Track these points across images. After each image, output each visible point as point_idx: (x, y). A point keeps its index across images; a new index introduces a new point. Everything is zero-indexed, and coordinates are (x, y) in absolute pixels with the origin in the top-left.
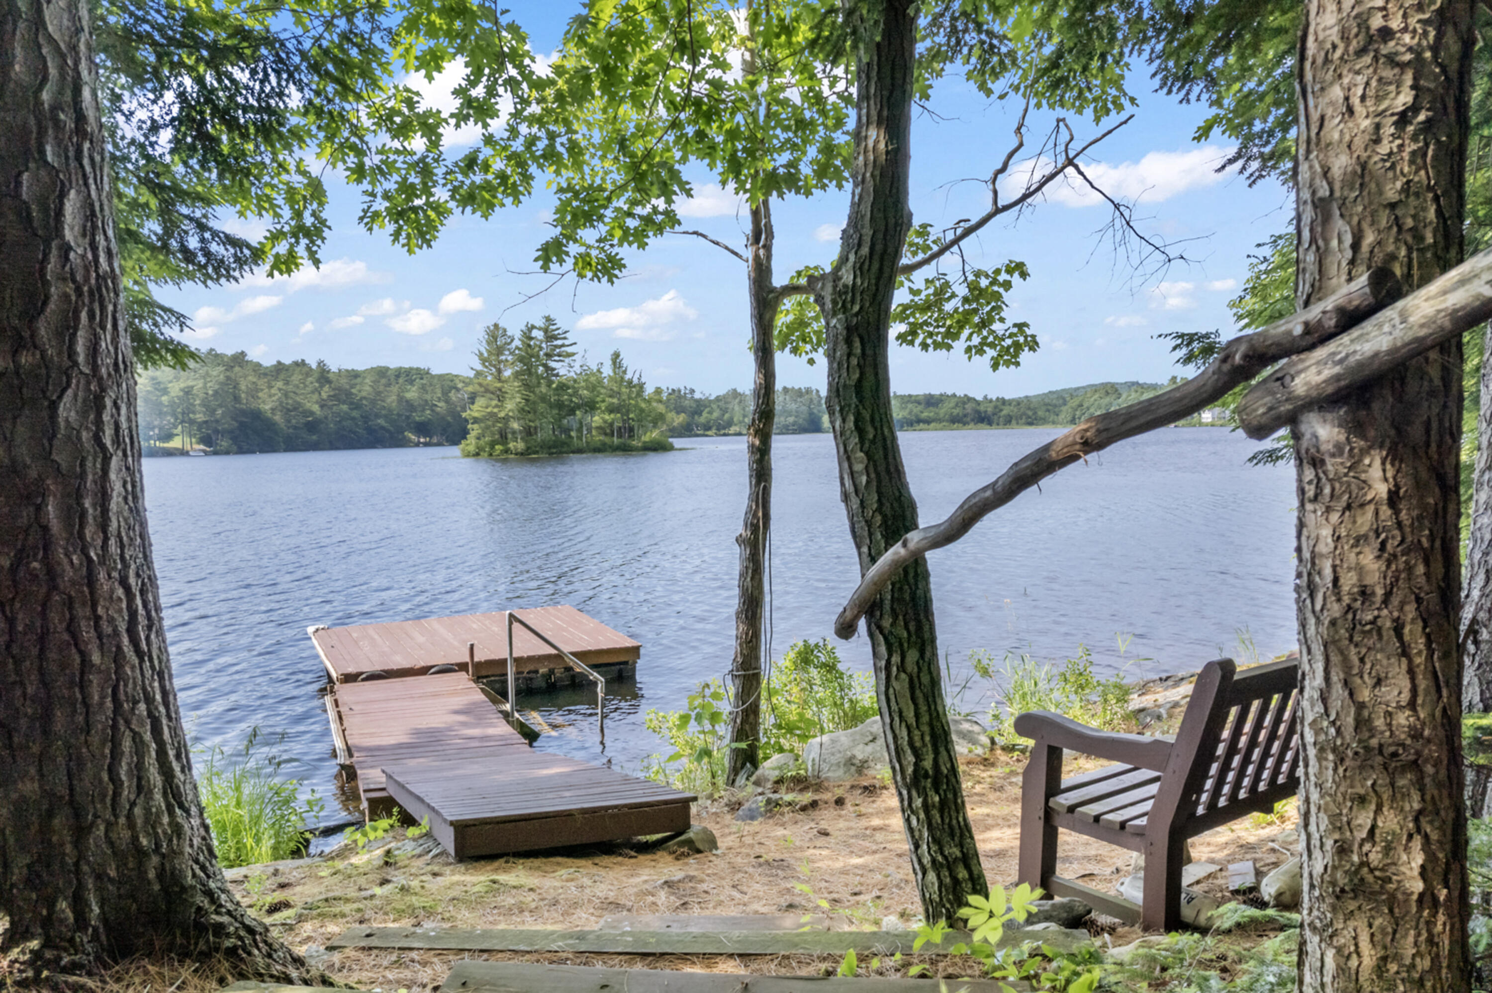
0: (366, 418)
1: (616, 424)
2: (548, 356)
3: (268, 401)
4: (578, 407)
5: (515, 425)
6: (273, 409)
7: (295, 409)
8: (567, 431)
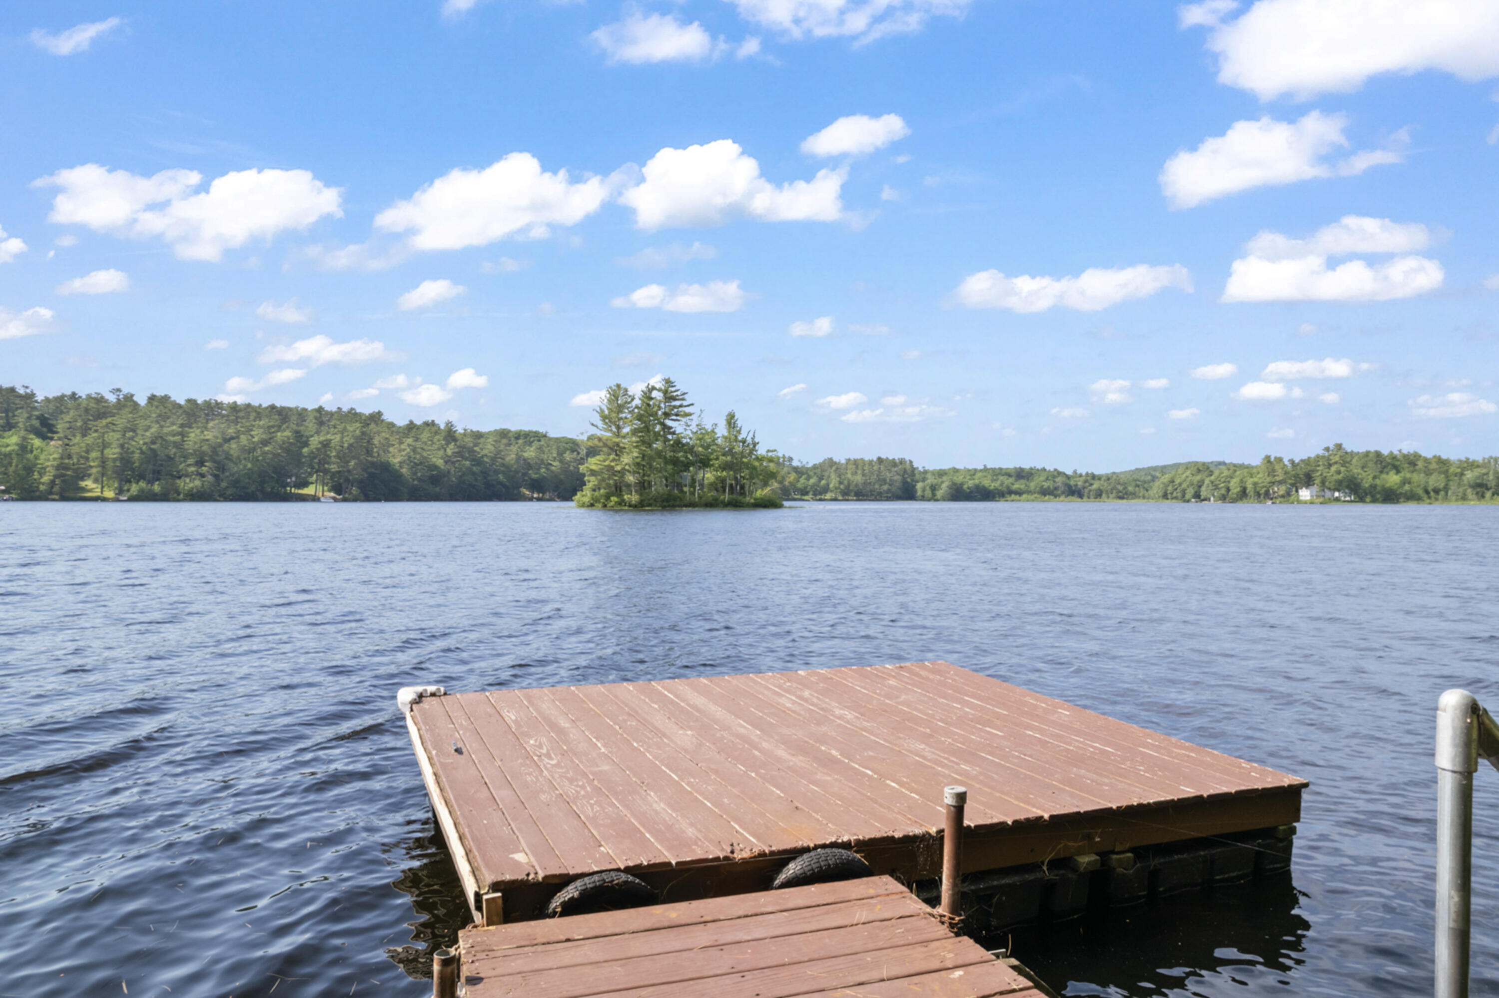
0: (485, 473)
1: (728, 482)
2: (667, 415)
3: (396, 457)
4: (692, 464)
5: (631, 479)
6: (400, 463)
7: (421, 463)
8: (680, 486)
